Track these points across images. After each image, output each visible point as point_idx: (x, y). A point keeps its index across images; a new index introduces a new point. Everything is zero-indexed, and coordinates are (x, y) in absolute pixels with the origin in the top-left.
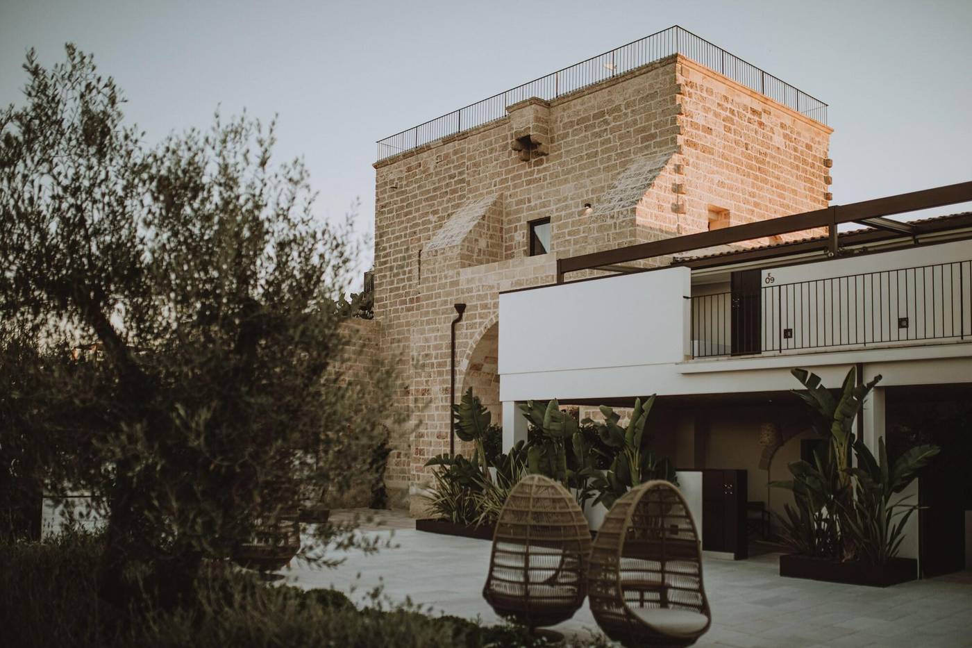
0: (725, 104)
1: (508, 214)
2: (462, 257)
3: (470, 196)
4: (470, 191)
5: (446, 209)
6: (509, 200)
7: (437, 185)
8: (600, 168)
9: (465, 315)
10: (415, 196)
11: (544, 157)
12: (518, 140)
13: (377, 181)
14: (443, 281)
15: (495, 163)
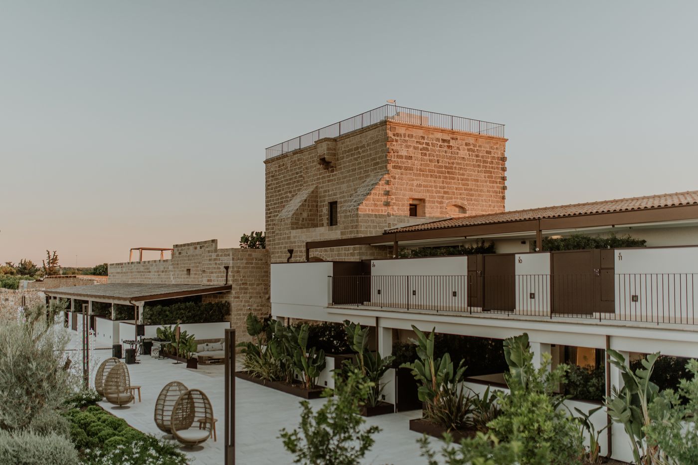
0: (422, 141)
1: (320, 197)
2: (292, 224)
3: (305, 185)
4: (305, 183)
5: (295, 191)
6: (321, 190)
7: (291, 177)
8: (357, 178)
9: (293, 255)
10: (282, 182)
11: (335, 168)
12: (320, 159)
13: (266, 171)
14: (284, 236)
15: (315, 168)
